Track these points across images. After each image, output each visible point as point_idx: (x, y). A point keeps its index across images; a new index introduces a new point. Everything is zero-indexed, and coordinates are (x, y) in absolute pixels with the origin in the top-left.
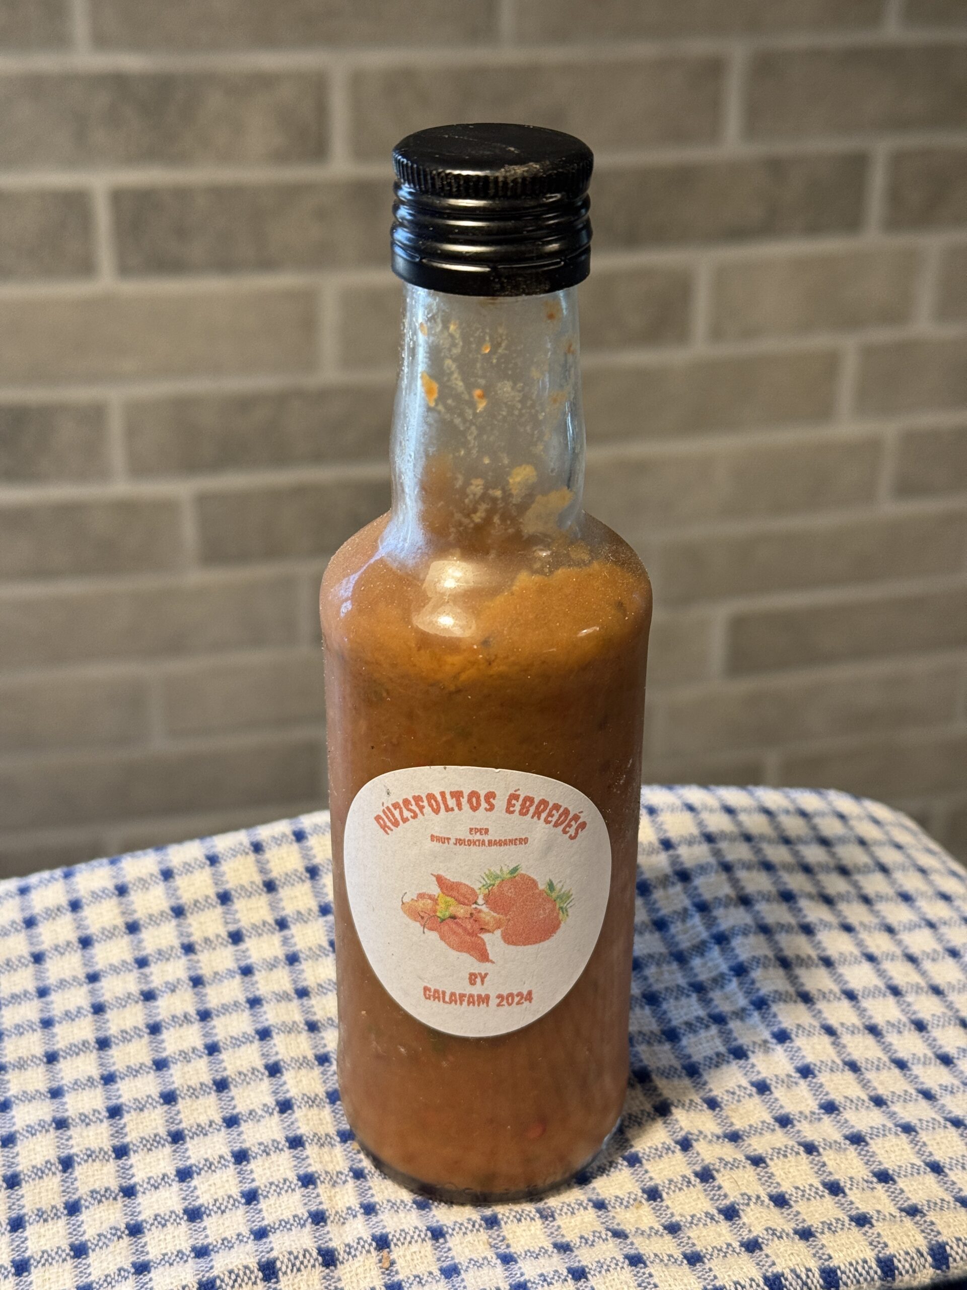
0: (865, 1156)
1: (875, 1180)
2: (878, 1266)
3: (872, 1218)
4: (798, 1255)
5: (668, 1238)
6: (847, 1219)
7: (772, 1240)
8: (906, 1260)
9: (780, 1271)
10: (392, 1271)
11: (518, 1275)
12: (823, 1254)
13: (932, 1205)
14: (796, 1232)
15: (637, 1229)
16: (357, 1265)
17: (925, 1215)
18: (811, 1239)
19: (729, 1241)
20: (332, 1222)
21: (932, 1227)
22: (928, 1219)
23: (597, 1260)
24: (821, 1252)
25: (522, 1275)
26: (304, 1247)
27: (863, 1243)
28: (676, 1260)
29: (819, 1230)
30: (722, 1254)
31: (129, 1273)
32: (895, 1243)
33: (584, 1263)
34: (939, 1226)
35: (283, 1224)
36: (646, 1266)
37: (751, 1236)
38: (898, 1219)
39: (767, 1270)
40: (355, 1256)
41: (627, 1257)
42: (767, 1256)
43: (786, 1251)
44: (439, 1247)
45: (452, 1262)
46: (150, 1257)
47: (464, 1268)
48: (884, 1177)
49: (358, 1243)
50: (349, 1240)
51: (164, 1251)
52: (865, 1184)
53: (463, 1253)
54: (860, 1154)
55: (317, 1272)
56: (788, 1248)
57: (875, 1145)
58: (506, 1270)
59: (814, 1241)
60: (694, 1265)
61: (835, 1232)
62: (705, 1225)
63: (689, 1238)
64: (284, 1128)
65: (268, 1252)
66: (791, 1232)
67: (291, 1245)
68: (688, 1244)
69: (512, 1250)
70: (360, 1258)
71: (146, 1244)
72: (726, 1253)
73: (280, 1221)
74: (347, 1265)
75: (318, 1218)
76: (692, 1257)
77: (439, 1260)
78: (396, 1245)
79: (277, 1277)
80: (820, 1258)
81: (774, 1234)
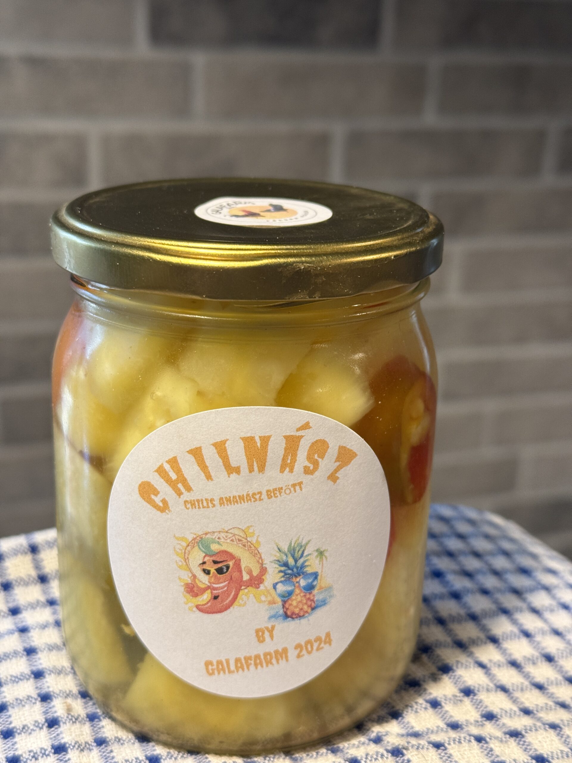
0: (523, 745)
54: (519, 744)
57: (530, 738)
64: (51, 739)
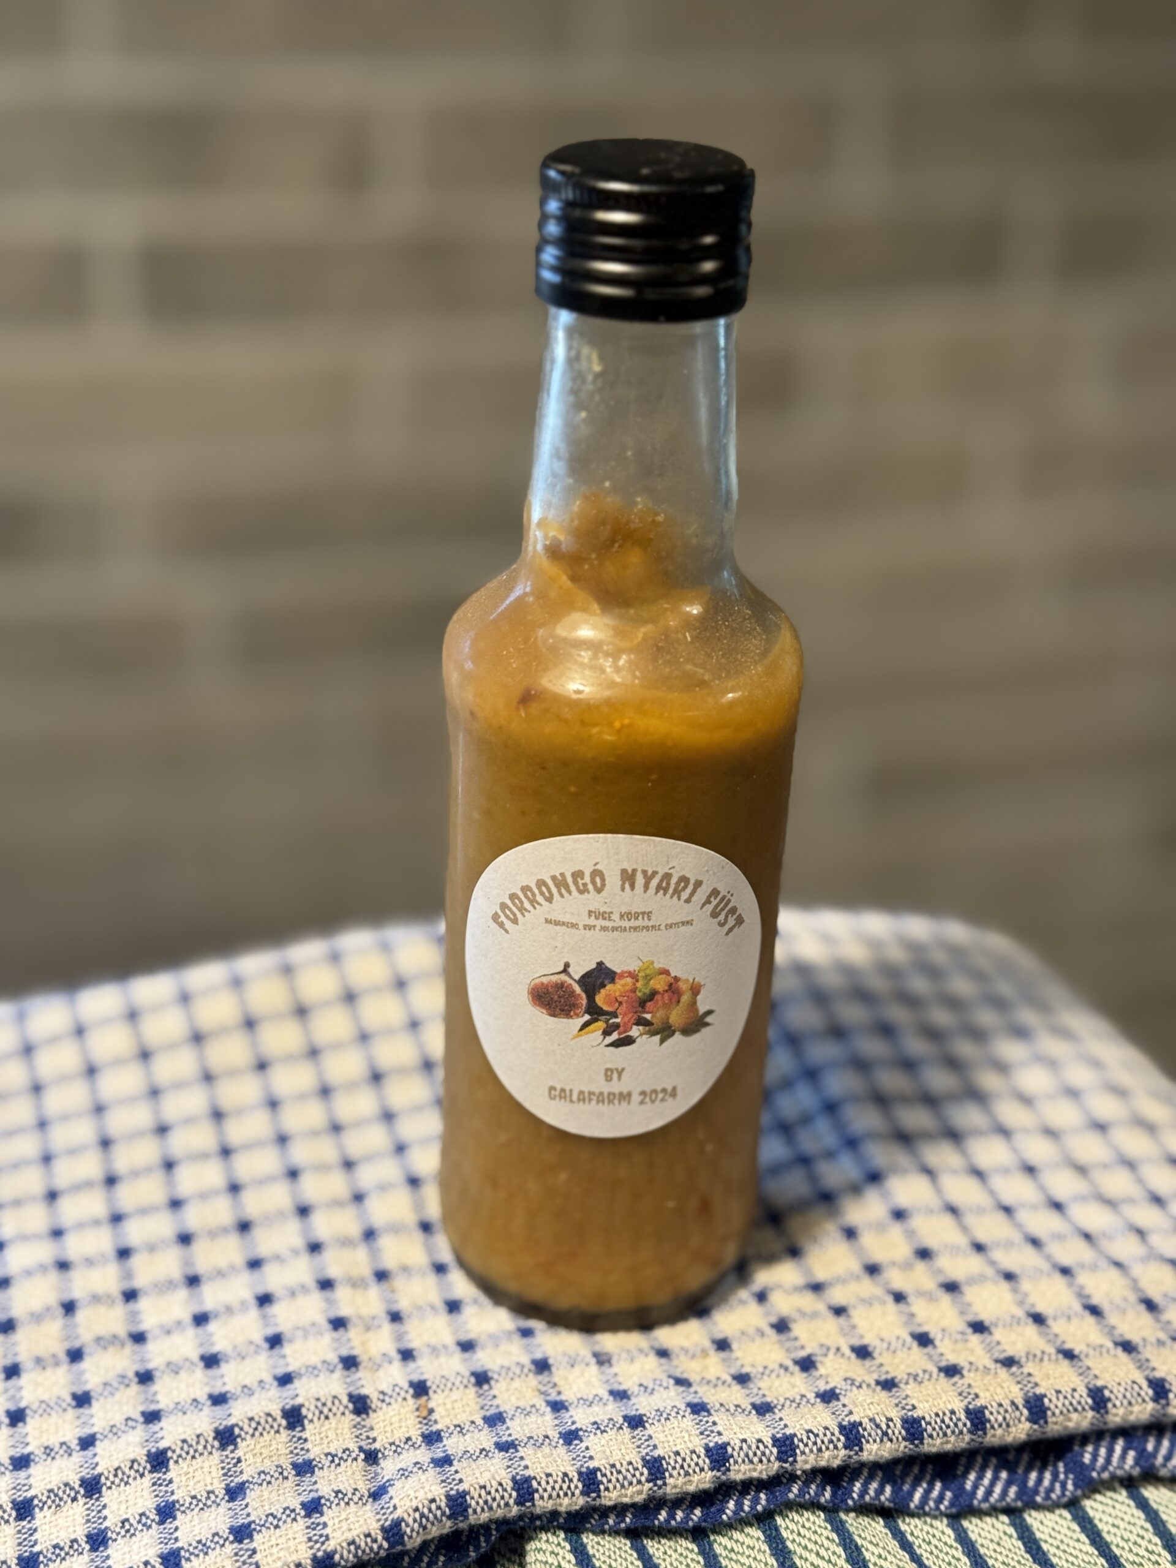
0: (960, 1305)
1: (969, 1331)
2: (967, 1418)
3: (962, 1368)
4: (878, 1405)
5: (736, 1387)
6: (935, 1370)
7: (851, 1390)
8: (999, 1413)
9: (858, 1420)
10: (430, 1420)
11: (569, 1424)
12: (907, 1404)
13: (1031, 1357)
14: (878, 1383)
15: (703, 1379)
16: (392, 1413)
17: (1021, 1366)
18: (895, 1390)
19: (803, 1392)
20: (365, 1368)
21: (1030, 1379)
22: (1026, 1370)
23: (656, 1408)
24: (904, 1402)
25: (573, 1423)
26: (334, 1393)
27: (951, 1393)
28: (744, 1410)
29: (904, 1381)
30: (794, 1405)
31: (136, 1421)
32: (988, 1394)
33: (642, 1412)
34: (1036, 1379)
35: (310, 1370)
36: (710, 1414)
37: (828, 1387)
38: (993, 1371)
39: (843, 1420)
40: (389, 1404)
41: (689, 1405)
42: (844, 1406)
43: (865, 1400)
44: (482, 1395)
45: (497, 1411)
46: (161, 1406)
47: (510, 1416)
48: (979, 1327)
49: (393, 1390)
50: (383, 1387)
51: (177, 1400)
52: (959, 1337)
53: (510, 1400)
54: (953, 1302)
55: (347, 1421)
56: (868, 1397)
58: (556, 1418)
59: (897, 1392)
60: (764, 1415)
61: (921, 1382)
62: (778, 1376)
63: (759, 1389)
65: (293, 1399)
66: (873, 1383)
67: (318, 1392)
68: (757, 1394)
69: (563, 1397)
70: (395, 1406)
71: (155, 1394)
72: (799, 1404)
73: (307, 1367)
74: (380, 1413)
75: (350, 1363)
76: (761, 1408)
77: (482, 1408)
78: (435, 1392)
79: (303, 1425)
80: (903, 1408)
81: (852, 1384)
